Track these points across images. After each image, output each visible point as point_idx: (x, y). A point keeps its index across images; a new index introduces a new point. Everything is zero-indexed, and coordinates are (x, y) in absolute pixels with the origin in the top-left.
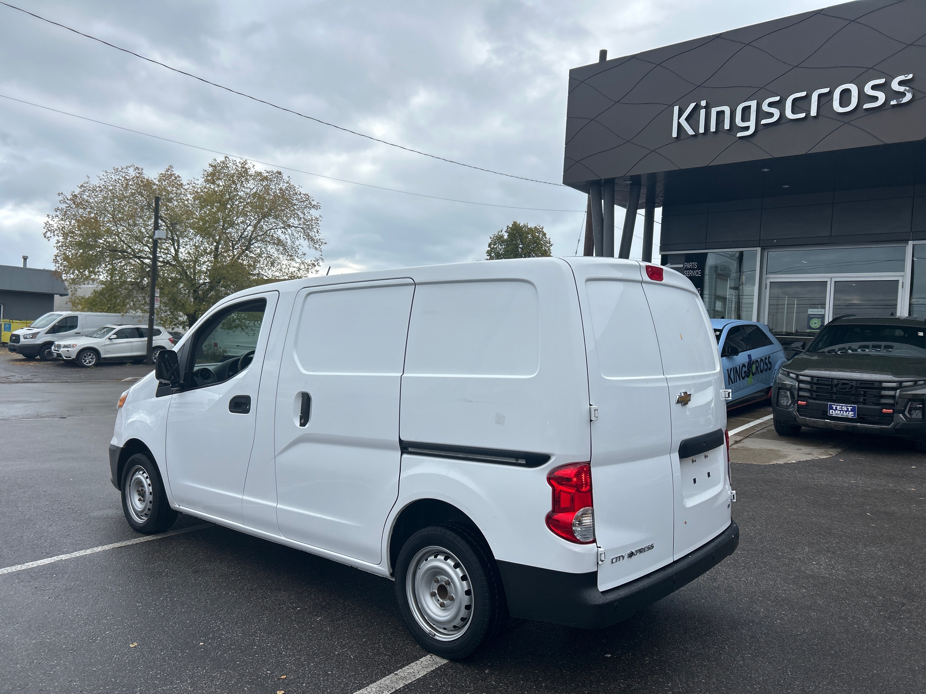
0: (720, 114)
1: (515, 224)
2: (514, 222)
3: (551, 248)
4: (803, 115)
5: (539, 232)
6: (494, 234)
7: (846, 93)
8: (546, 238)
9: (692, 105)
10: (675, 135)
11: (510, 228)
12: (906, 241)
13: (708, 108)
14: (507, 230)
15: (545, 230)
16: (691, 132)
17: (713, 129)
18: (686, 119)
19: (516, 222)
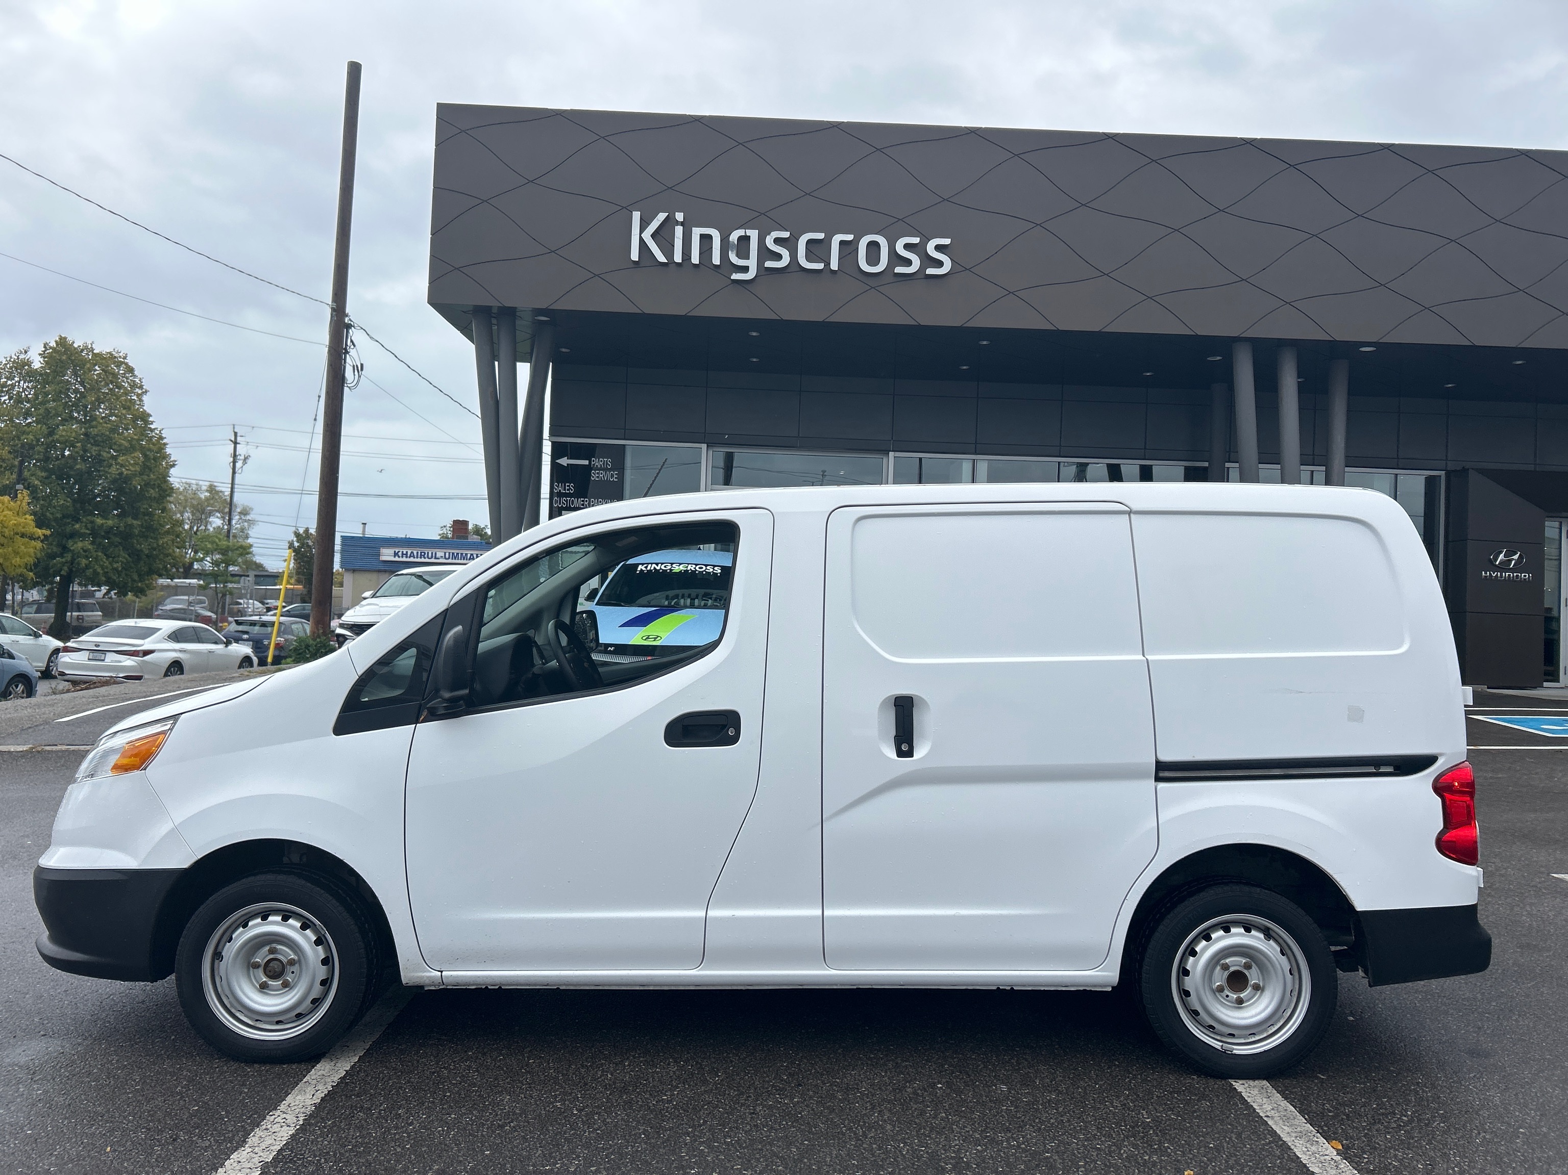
0: (706, 239)
1: (62, 341)
2: (61, 338)
3: (145, 398)
4: (821, 266)
5: (119, 364)
6: (8, 355)
7: (873, 247)
8: (135, 376)
9: (662, 216)
10: (635, 256)
11: (51, 348)
12: (886, 452)
13: (687, 226)
14: (44, 351)
15: (130, 361)
16: (662, 258)
17: (695, 259)
18: (653, 236)
19: (65, 338)
